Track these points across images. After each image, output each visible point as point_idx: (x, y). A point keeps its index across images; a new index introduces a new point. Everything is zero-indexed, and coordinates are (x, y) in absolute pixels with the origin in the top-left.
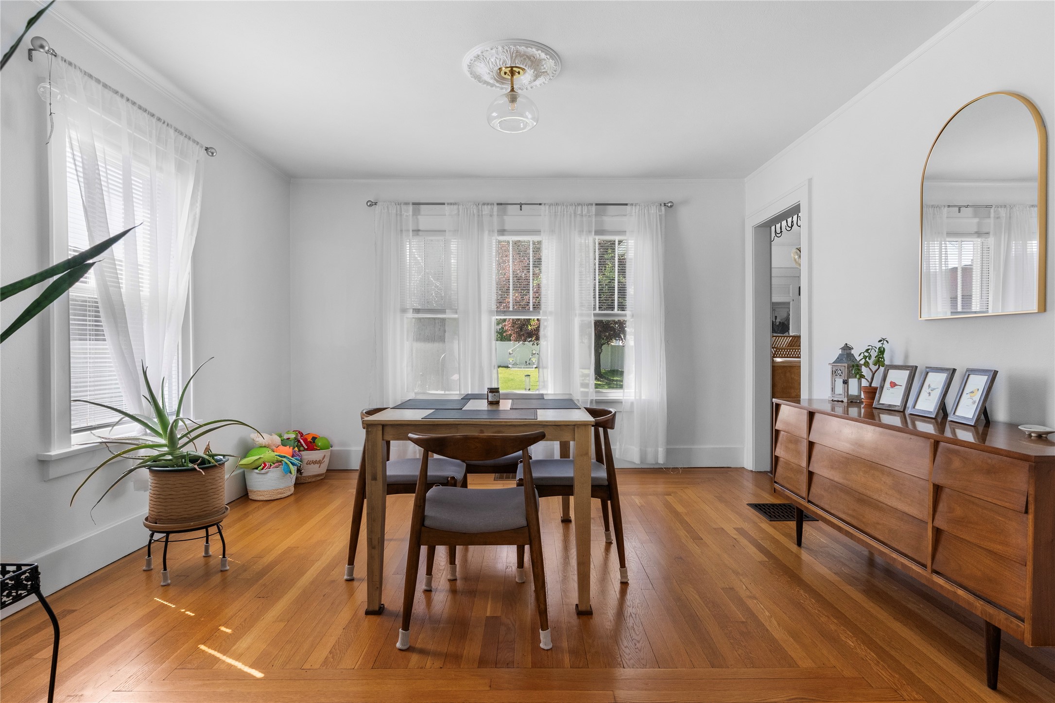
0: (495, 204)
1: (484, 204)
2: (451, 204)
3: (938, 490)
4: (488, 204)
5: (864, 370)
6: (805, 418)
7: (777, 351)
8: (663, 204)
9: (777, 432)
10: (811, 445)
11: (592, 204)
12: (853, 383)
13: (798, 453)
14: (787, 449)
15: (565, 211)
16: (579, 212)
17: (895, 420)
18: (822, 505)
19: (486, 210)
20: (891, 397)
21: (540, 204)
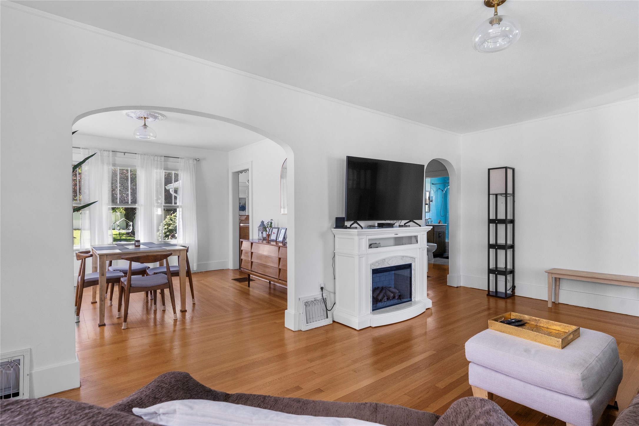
0: (111, 151)
1: (104, 151)
2: (84, 149)
3: (280, 259)
4: (107, 151)
5: (268, 229)
6: (250, 245)
7: (241, 221)
8: (195, 159)
9: (242, 250)
10: (252, 253)
11: (162, 156)
12: (264, 233)
13: (248, 256)
14: (245, 255)
15: (149, 158)
16: (156, 159)
17: (274, 243)
18: (255, 271)
19: (106, 153)
20: (273, 237)
21: (136, 154)
